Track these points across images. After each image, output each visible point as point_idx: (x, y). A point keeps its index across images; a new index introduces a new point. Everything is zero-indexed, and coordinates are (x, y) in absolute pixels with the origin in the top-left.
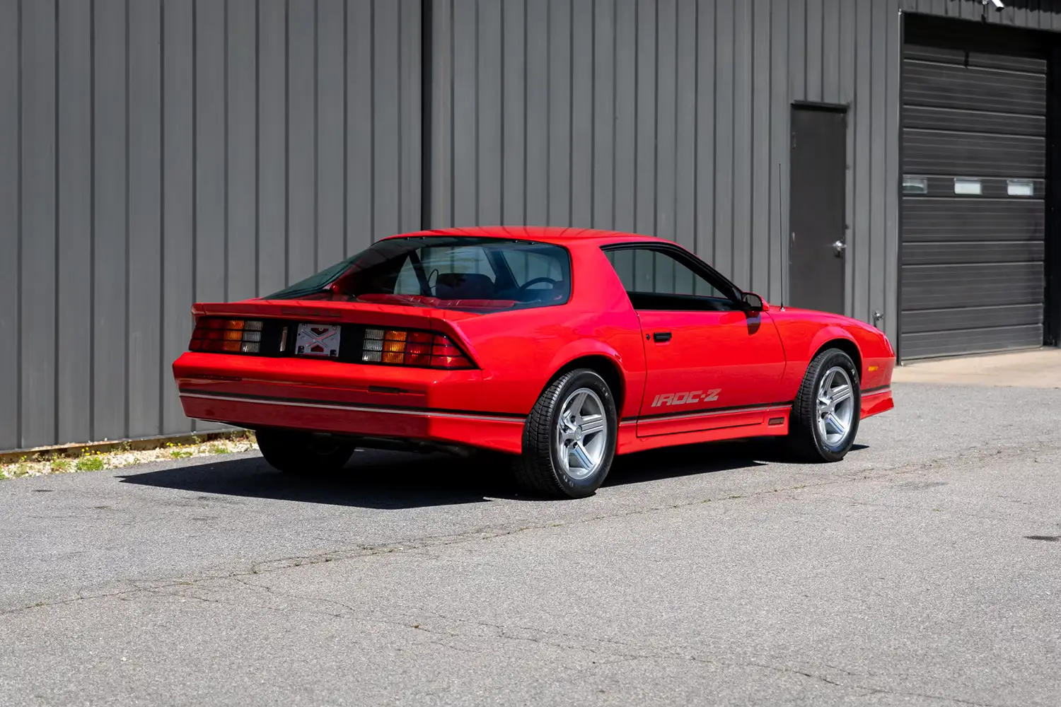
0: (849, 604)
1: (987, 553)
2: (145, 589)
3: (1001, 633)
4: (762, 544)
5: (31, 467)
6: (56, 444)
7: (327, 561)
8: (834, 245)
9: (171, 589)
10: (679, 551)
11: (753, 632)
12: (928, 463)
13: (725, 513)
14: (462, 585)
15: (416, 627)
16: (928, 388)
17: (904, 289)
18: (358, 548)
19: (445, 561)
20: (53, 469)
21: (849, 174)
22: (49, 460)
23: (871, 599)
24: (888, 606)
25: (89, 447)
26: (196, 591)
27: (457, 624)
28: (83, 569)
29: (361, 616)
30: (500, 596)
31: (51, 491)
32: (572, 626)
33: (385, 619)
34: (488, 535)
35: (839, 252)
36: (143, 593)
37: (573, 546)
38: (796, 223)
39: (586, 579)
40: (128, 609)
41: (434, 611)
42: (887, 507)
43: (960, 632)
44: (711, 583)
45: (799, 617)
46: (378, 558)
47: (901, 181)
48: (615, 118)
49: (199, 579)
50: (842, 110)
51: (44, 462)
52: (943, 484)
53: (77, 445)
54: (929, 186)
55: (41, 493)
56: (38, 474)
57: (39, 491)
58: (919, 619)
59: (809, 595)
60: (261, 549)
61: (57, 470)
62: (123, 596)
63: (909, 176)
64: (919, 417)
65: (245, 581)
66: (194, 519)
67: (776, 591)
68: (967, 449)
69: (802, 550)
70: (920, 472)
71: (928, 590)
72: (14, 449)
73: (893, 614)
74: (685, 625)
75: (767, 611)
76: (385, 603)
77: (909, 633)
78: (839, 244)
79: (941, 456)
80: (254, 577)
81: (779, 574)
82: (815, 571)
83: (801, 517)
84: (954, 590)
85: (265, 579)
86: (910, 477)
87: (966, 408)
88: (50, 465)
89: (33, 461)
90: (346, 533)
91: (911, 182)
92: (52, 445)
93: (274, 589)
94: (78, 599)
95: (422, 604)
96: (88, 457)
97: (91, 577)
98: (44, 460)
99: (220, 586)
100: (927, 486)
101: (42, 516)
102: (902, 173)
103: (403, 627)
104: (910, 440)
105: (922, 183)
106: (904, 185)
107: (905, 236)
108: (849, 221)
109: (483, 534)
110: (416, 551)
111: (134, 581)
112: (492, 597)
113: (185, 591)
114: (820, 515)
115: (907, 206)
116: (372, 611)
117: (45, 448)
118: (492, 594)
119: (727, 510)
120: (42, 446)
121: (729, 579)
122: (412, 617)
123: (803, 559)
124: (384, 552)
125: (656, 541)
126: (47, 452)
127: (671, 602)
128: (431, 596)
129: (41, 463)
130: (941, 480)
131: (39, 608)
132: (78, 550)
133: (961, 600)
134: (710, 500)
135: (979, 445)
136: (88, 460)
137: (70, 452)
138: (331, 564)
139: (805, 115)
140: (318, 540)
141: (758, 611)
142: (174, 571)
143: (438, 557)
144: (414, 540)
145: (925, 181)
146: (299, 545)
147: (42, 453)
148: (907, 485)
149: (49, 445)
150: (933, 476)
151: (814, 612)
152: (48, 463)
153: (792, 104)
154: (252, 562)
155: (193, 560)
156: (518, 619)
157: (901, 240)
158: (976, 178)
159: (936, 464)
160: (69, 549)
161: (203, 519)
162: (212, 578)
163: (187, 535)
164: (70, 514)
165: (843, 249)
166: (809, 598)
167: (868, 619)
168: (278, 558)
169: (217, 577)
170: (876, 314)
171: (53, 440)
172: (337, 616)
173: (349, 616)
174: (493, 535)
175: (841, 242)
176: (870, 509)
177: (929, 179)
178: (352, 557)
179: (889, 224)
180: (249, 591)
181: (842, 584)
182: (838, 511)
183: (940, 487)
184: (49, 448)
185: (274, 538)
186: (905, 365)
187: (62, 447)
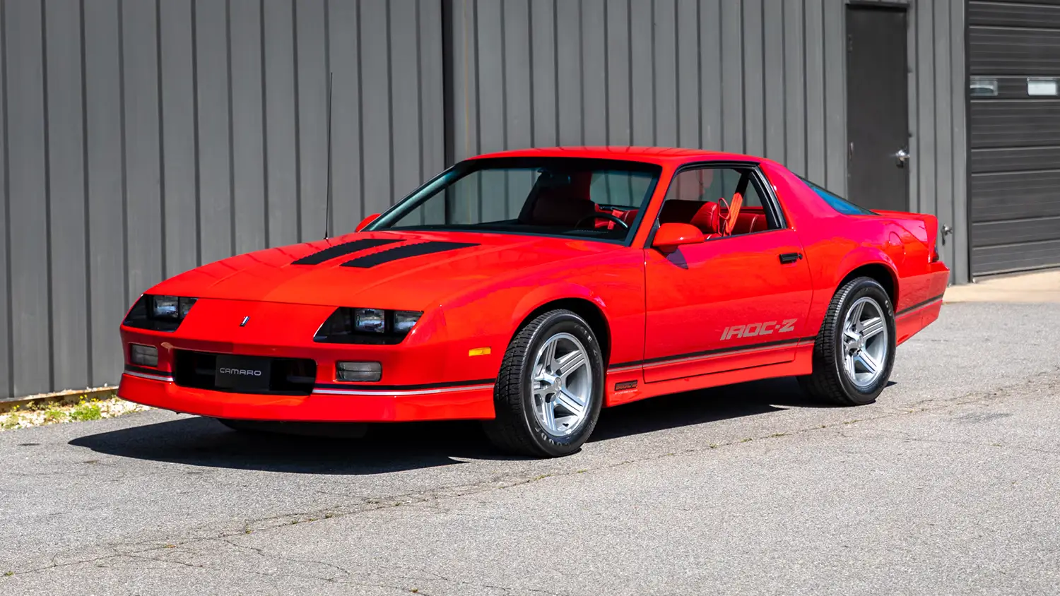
0: (892, 555)
1: (1049, 492)
2: (125, 554)
3: (1057, 584)
4: (803, 488)
5: (24, 418)
6: (52, 391)
7: (327, 517)
8: (897, 155)
9: (153, 554)
10: (711, 498)
11: (783, 590)
12: (993, 392)
13: (766, 453)
14: (470, 542)
15: (415, 592)
16: (999, 307)
17: (974, 200)
18: (362, 502)
19: (454, 515)
20: (45, 419)
21: (911, 77)
22: (43, 409)
23: (917, 549)
24: (934, 556)
25: (87, 394)
26: (180, 555)
27: (459, 587)
28: (61, 532)
29: (355, 579)
30: (510, 554)
31: (38, 444)
32: (585, 586)
33: (381, 583)
34: (505, 484)
35: (902, 162)
36: (123, 558)
37: (596, 494)
38: (854, 131)
39: (607, 531)
40: (103, 577)
41: (436, 573)
42: (944, 442)
43: (1012, 585)
44: (743, 534)
45: (836, 571)
46: (383, 513)
47: (968, 82)
48: (653, 25)
49: (185, 541)
50: (903, 9)
51: (39, 411)
52: (1007, 415)
53: (75, 392)
54: (1000, 88)
55: (27, 447)
56: (29, 425)
57: (25, 445)
58: (968, 571)
59: (849, 545)
60: (257, 505)
61: (50, 420)
62: (100, 562)
63: (977, 77)
64: (987, 340)
65: (235, 543)
66: (189, 473)
67: (814, 541)
68: (1036, 375)
69: (846, 494)
70: (983, 402)
71: (980, 536)
72: (5, 398)
73: (940, 565)
74: (709, 583)
75: (801, 564)
76: (384, 564)
77: (955, 587)
78: (901, 153)
79: (1007, 384)
80: (245, 538)
81: (818, 522)
82: (858, 518)
83: (848, 457)
84: (1009, 535)
85: (255, 540)
86: (972, 407)
87: (1038, 329)
88: (44, 414)
89: (26, 409)
90: (352, 485)
91: (980, 84)
92: (46, 393)
93: (265, 550)
94: (51, 567)
95: (424, 565)
96: (84, 404)
97: (68, 541)
98: (39, 409)
99: (207, 549)
100: (989, 417)
101: (25, 473)
102: (969, 74)
103: (400, 591)
104: (975, 367)
105: (991, 84)
106: (972, 87)
107: (974, 142)
108: (912, 127)
109: (501, 482)
110: (425, 503)
111: (115, 545)
112: (502, 555)
113: (168, 555)
114: (869, 453)
115: (975, 109)
116: (369, 574)
117: (39, 396)
118: (502, 552)
119: (768, 450)
120: (37, 394)
121: (763, 528)
122: (412, 580)
123: (846, 505)
124: (390, 506)
125: (687, 487)
126: (42, 400)
127: (697, 557)
128: (435, 555)
129: (35, 413)
130: (1005, 410)
131: (7, 577)
132: (58, 511)
133: (1015, 548)
134: (751, 439)
135: (1049, 371)
136: (86, 408)
137: (67, 400)
138: (331, 521)
139: (862, 16)
140: (319, 494)
141: (791, 564)
142: (159, 533)
143: (448, 510)
144: (425, 492)
145: (996, 83)
146: (299, 500)
147: (37, 402)
148: (967, 417)
149: (42, 393)
150: (997, 407)
151: (853, 564)
152: (43, 412)
153: (847, 5)
154: (246, 520)
155: (181, 520)
156: (527, 579)
157: (970, 146)
158: (1051, 78)
159: (1001, 393)
160: (49, 510)
161: (198, 473)
162: (200, 540)
163: (178, 491)
164: (56, 470)
165: (907, 160)
166: (848, 549)
167: (911, 572)
168: (274, 515)
169: (205, 538)
170: (944, 228)
171: (47, 386)
172: (329, 580)
173: (342, 580)
174: (510, 484)
175: (905, 151)
176: (925, 445)
177: (999, 80)
178: (354, 512)
179: (956, 130)
180: (237, 553)
181: (886, 532)
182: (889, 448)
183: (1004, 419)
184: (44, 396)
185: (272, 493)
186: (977, 282)
187: (58, 394)
